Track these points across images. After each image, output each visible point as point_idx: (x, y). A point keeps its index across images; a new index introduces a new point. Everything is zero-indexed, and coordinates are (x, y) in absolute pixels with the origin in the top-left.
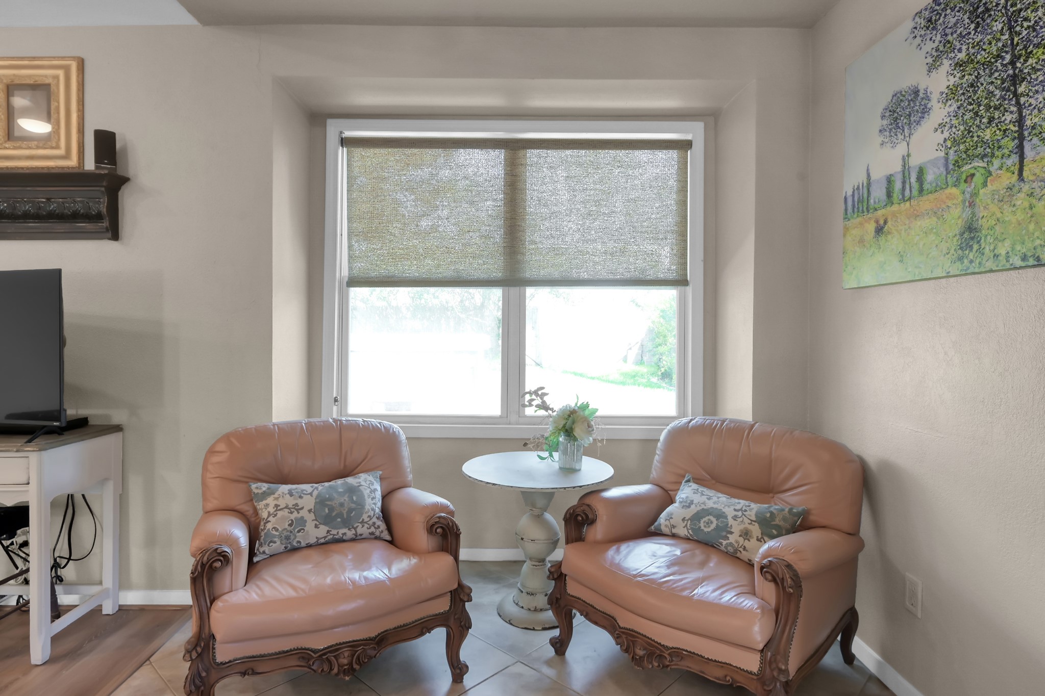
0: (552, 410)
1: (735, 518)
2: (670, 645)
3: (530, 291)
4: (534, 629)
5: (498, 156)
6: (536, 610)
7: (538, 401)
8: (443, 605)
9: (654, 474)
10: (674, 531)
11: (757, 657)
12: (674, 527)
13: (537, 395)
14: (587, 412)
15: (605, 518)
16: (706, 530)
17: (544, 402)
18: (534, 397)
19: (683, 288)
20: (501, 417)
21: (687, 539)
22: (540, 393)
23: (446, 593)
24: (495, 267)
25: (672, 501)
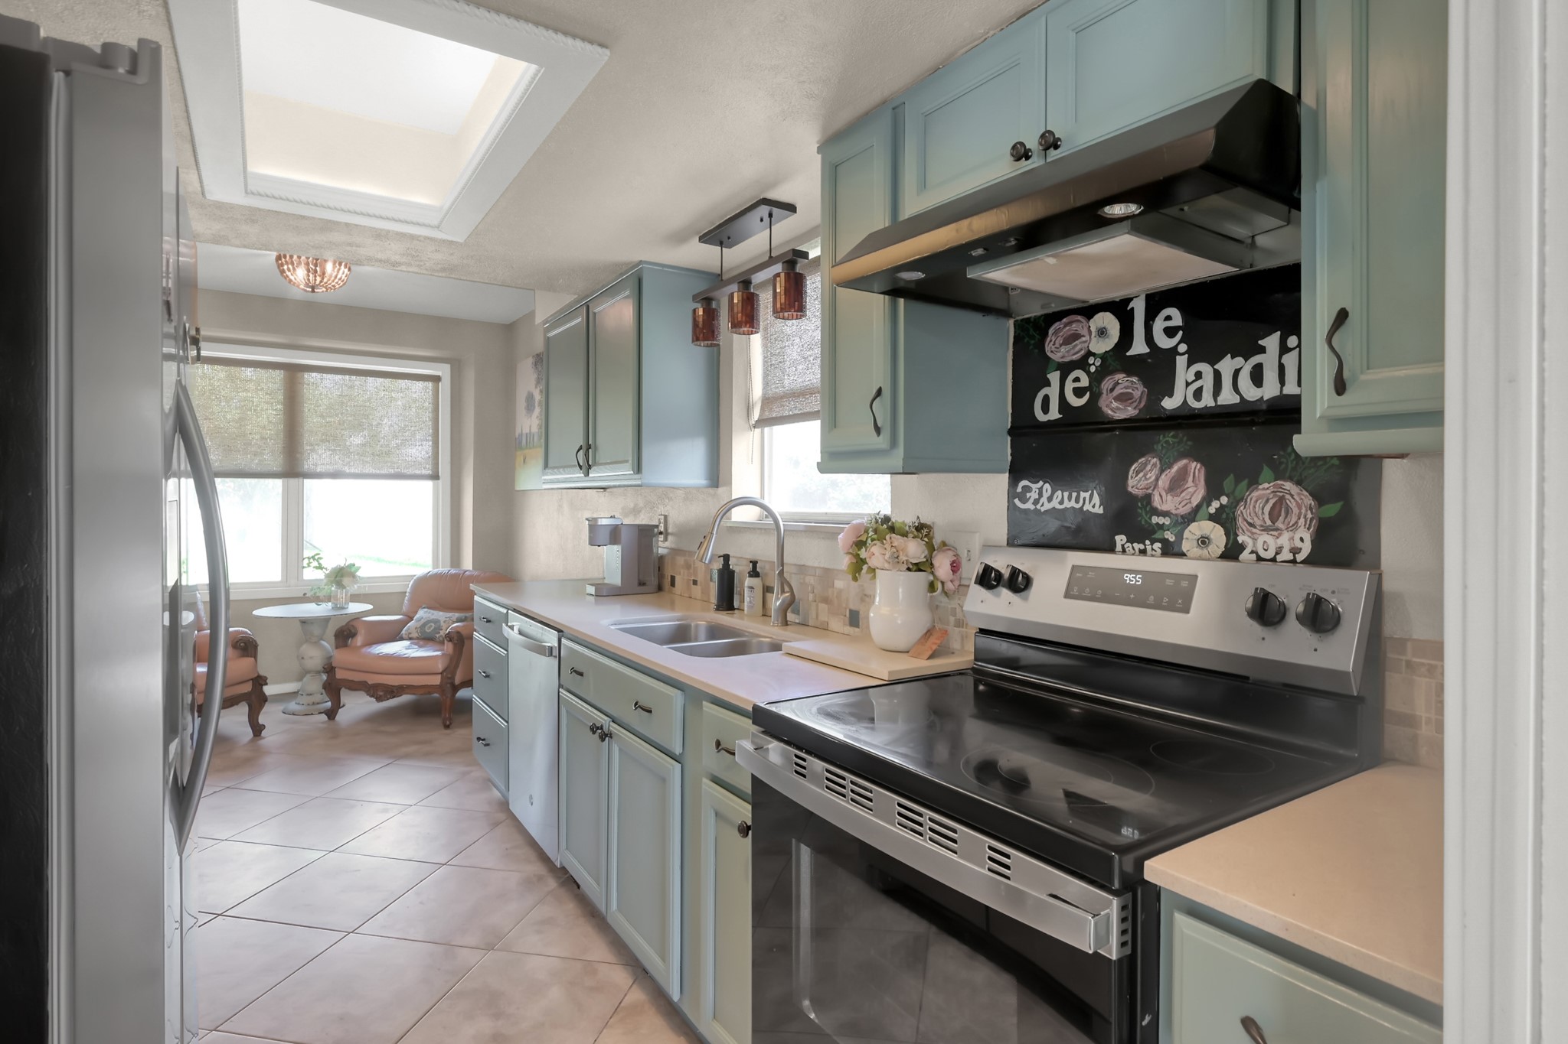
0: (326, 569)
1: (444, 622)
2: (397, 684)
3: (308, 483)
4: (312, 714)
5: (278, 375)
6: (313, 704)
7: (315, 564)
8: (247, 688)
9: (404, 609)
10: (410, 636)
11: (439, 677)
12: (410, 633)
13: (314, 559)
14: (353, 570)
15: (363, 632)
16: (428, 631)
17: (319, 564)
18: (311, 560)
19: (436, 481)
20: (281, 582)
21: (417, 638)
22: (316, 557)
23: (248, 681)
24: (275, 462)
25: (412, 619)
